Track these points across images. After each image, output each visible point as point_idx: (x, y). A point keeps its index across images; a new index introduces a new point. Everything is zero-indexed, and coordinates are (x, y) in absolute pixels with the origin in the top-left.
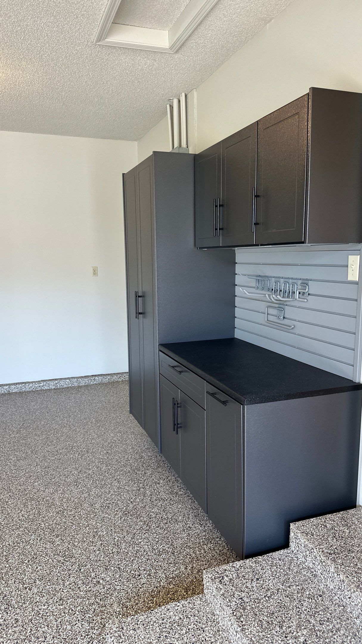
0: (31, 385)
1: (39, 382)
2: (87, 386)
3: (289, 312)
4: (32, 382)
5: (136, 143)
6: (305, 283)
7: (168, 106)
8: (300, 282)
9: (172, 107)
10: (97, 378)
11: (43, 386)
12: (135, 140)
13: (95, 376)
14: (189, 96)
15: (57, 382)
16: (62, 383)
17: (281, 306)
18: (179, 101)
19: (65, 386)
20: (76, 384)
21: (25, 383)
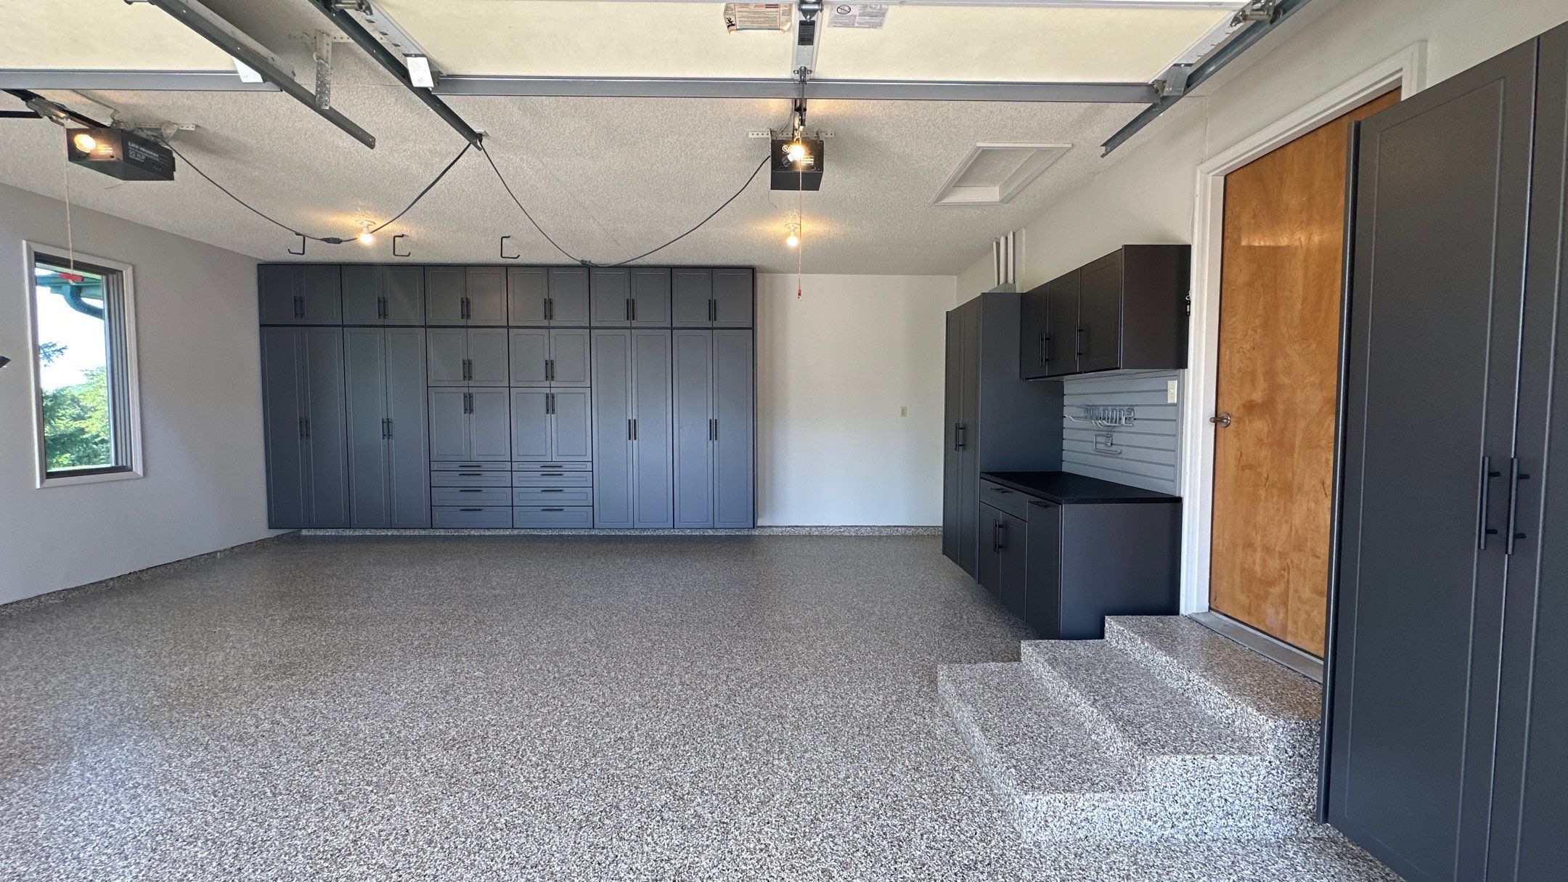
0: (831, 529)
1: (840, 527)
2: (889, 537)
3: (1117, 438)
4: (833, 527)
5: (956, 277)
6: (1131, 408)
7: (995, 244)
8: (1126, 408)
9: (998, 244)
11: (843, 532)
12: (956, 275)
14: (1017, 235)
15: (857, 528)
16: (863, 530)
17: (1109, 433)
18: (1007, 238)
19: (865, 534)
20: (877, 533)
21: (826, 527)
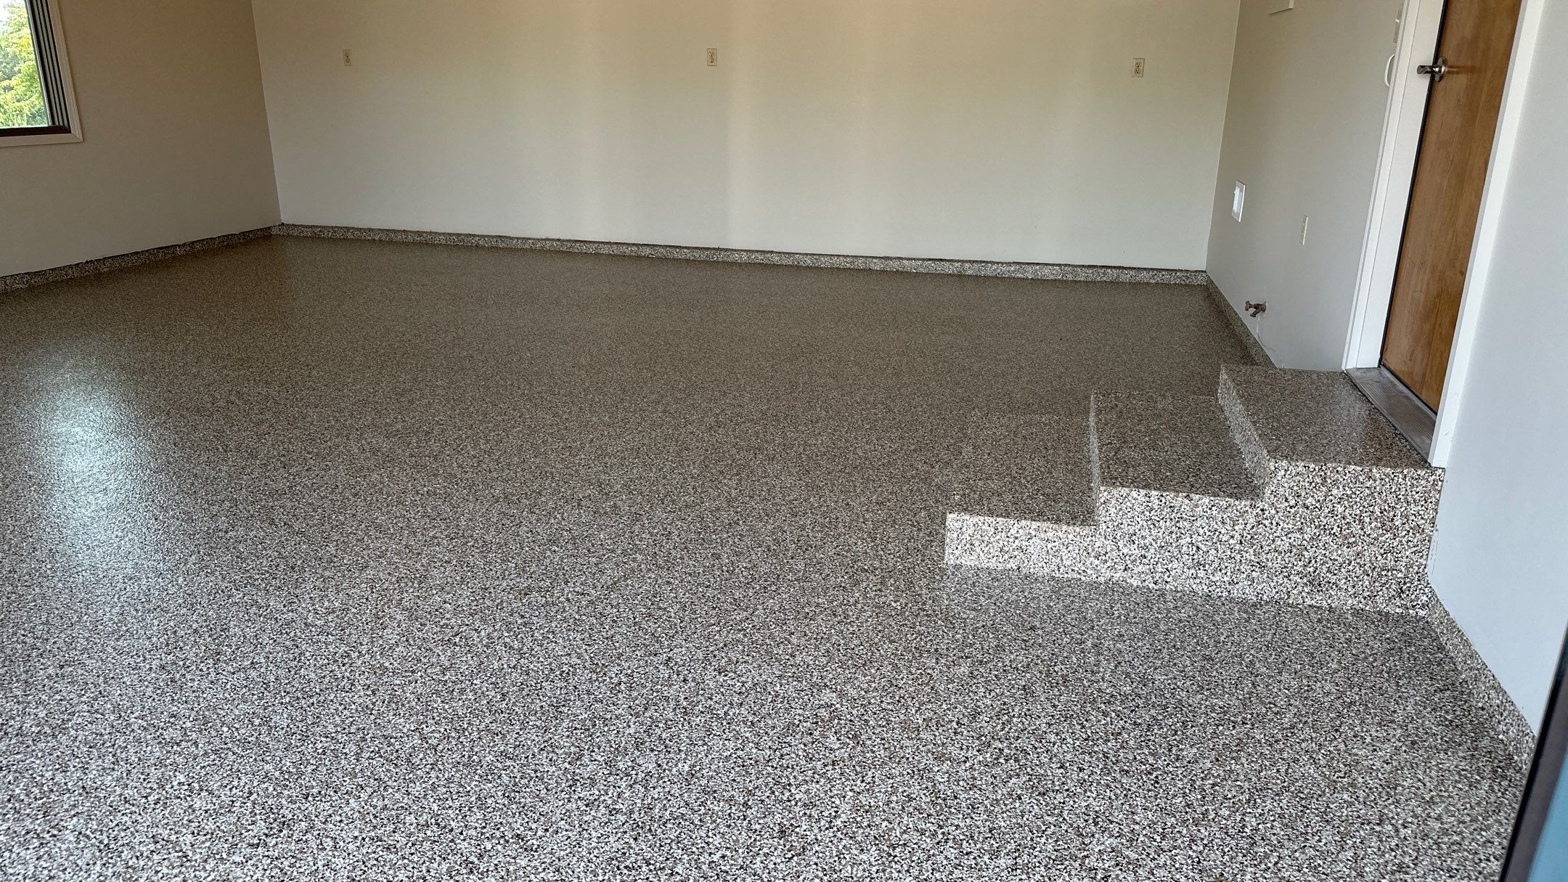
2: (1089, 283)
10: (1109, 271)
13: (1109, 267)
15: (1038, 267)
16: (1046, 271)
21: (987, 262)
